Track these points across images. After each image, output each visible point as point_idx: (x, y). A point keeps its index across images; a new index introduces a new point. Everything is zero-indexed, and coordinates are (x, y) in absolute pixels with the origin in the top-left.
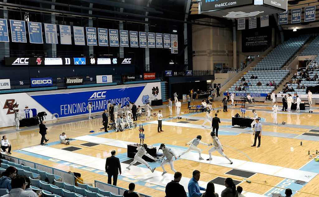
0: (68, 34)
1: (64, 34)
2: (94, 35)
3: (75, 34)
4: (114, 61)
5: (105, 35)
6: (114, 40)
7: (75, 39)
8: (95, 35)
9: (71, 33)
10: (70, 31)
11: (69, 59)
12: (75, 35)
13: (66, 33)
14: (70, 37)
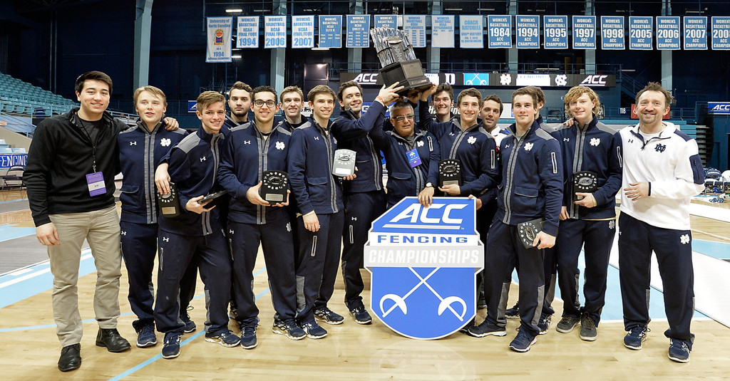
0: (447, 30)
1: (439, 30)
2: (505, 28)
3: (463, 29)
4: (560, 80)
5: (533, 28)
6: (555, 37)
7: (462, 38)
8: (508, 29)
9: (455, 28)
10: (452, 24)
11: (453, 76)
12: (462, 31)
13: (443, 28)
14: (452, 34)
